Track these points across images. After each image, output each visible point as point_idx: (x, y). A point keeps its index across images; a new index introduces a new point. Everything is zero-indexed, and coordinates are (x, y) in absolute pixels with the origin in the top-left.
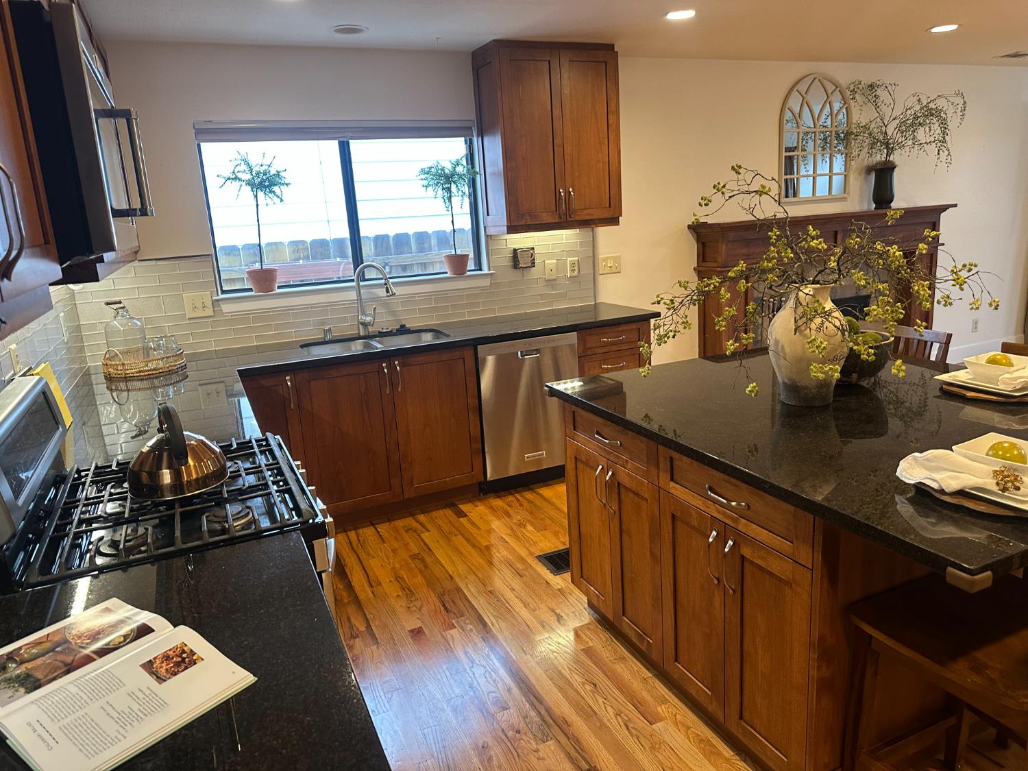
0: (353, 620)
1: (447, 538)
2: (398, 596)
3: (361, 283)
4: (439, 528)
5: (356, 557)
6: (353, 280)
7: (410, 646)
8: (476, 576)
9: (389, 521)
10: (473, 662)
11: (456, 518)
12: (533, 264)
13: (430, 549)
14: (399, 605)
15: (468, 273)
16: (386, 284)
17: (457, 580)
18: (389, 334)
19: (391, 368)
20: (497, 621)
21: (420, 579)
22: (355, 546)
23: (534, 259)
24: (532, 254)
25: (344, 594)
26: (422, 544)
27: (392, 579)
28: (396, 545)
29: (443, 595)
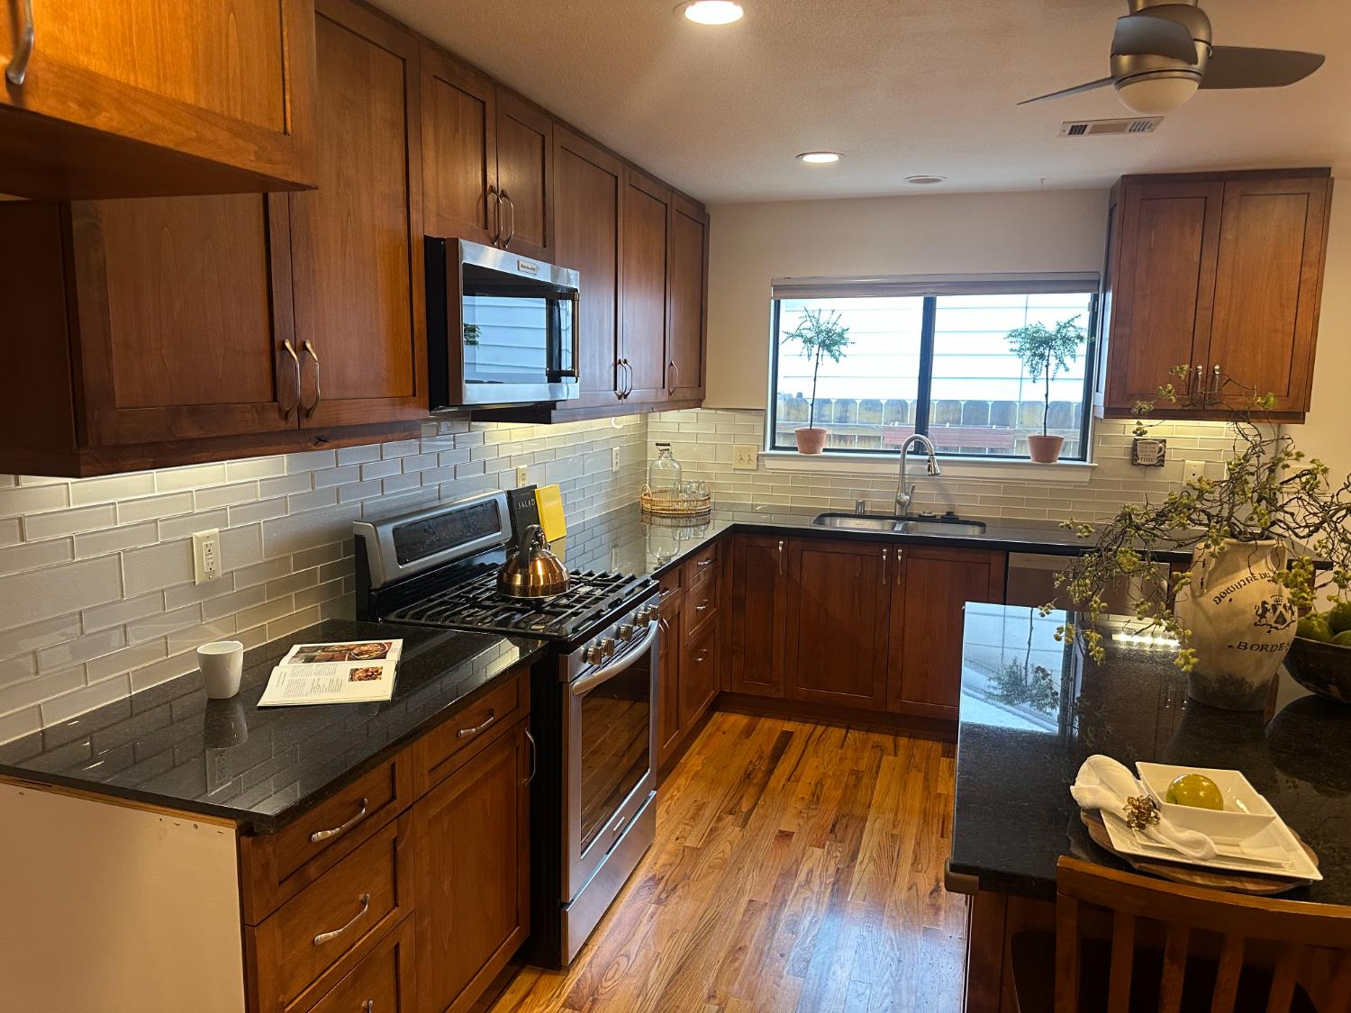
0: (744, 799)
1: (907, 769)
2: (803, 798)
3: (908, 456)
4: (910, 756)
5: (803, 748)
6: (899, 452)
7: (767, 841)
8: (896, 814)
9: (868, 731)
10: (808, 882)
11: (940, 755)
12: (1161, 461)
13: (877, 773)
14: (795, 805)
15: (1059, 462)
16: (929, 461)
17: (873, 810)
18: (932, 519)
19: (892, 555)
20: (869, 861)
21: (839, 793)
22: (812, 739)
23: (1163, 456)
24: (1161, 448)
25: (760, 775)
26: (876, 763)
27: (813, 783)
28: (850, 754)
29: (844, 816)
